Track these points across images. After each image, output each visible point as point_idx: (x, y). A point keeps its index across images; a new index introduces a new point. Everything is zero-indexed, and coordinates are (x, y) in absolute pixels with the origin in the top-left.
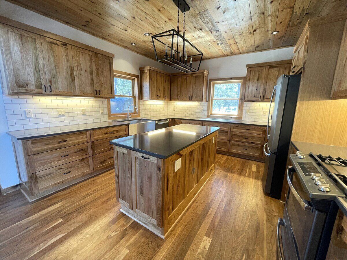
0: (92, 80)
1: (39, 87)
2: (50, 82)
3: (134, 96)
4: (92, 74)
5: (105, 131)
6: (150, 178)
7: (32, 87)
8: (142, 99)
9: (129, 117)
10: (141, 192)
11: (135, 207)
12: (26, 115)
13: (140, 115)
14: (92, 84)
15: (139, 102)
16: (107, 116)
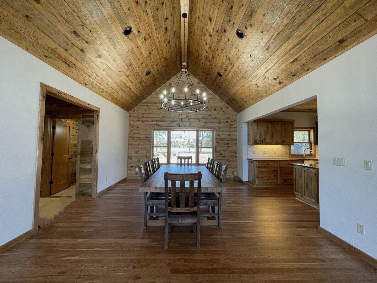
0: (282, 135)
1: (260, 141)
2: (264, 139)
3: (310, 142)
4: (281, 133)
5: (287, 163)
6: (311, 179)
7: (258, 141)
8: (317, 144)
9: (305, 157)
10: (307, 187)
11: (304, 194)
12: (253, 153)
13: (315, 157)
14: (281, 138)
15: (315, 147)
16: (288, 155)
